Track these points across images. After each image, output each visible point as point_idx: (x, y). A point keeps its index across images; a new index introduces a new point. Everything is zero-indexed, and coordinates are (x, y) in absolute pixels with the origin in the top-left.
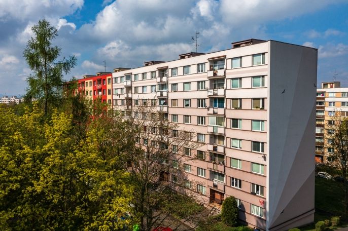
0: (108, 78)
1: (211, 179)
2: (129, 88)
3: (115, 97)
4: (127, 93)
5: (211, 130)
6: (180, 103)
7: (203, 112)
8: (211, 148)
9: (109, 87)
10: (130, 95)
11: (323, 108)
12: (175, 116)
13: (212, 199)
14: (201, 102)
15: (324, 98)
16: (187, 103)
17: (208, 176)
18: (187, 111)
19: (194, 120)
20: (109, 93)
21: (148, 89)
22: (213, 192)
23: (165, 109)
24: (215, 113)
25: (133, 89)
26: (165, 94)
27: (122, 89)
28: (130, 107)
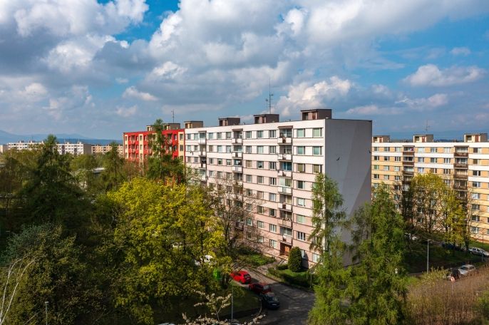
0: (179, 133)
1: (282, 234)
2: (203, 146)
3: (188, 154)
4: (202, 151)
5: (280, 190)
6: (254, 165)
7: (274, 174)
8: (280, 206)
9: (181, 142)
10: (204, 153)
11: (413, 163)
12: (249, 176)
13: (282, 251)
14: (272, 165)
15: (413, 153)
16: (260, 164)
17: (278, 232)
18: (260, 172)
19: (266, 181)
20: (181, 149)
21: (224, 149)
22: (283, 246)
23: (240, 169)
24: (284, 175)
25: (208, 147)
26: (240, 155)
27: (196, 146)
28: (204, 165)
